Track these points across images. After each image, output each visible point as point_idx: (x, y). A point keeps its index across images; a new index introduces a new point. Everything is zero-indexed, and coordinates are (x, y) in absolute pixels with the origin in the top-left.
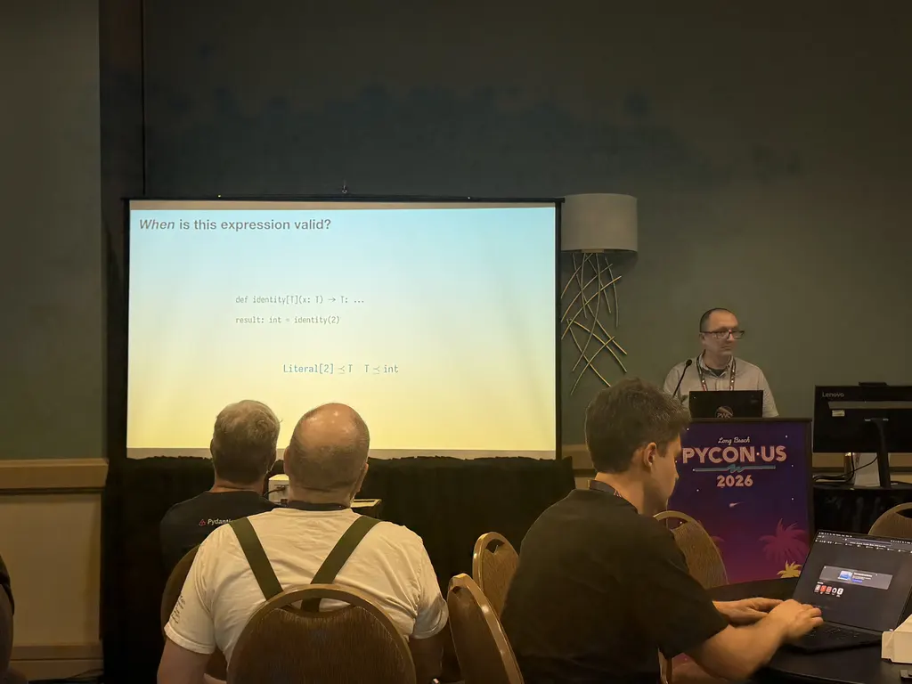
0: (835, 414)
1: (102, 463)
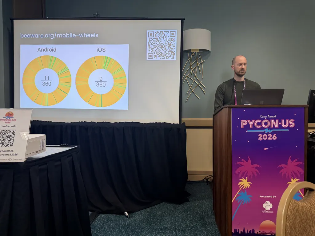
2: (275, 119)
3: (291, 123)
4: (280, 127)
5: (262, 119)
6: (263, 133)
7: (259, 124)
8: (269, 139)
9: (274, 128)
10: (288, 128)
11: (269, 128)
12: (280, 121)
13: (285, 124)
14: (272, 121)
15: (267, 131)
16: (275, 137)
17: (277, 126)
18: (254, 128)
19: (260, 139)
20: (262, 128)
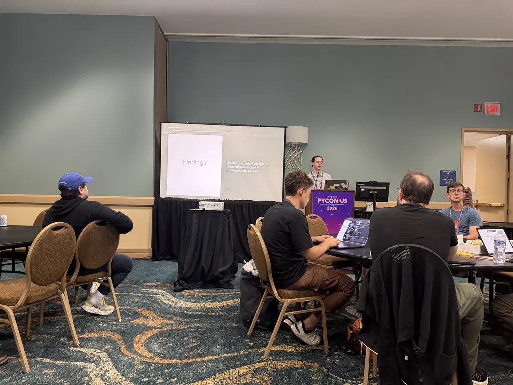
0: (362, 190)
1: (153, 198)
2: (336, 198)
3: (345, 201)
4: (339, 202)
5: (330, 198)
6: (330, 206)
7: (327, 200)
8: (333, 209)
9: (336, 203)
10: (343, 203)
11: (333, 203)
12: (339, 199)
13: (342, 201)
14: (335, 199)
15: (332, 204)
16: (336, 208)
17: (337, 202)
18: (325, 203)
19: (328, 209)
20: (329, 203)
